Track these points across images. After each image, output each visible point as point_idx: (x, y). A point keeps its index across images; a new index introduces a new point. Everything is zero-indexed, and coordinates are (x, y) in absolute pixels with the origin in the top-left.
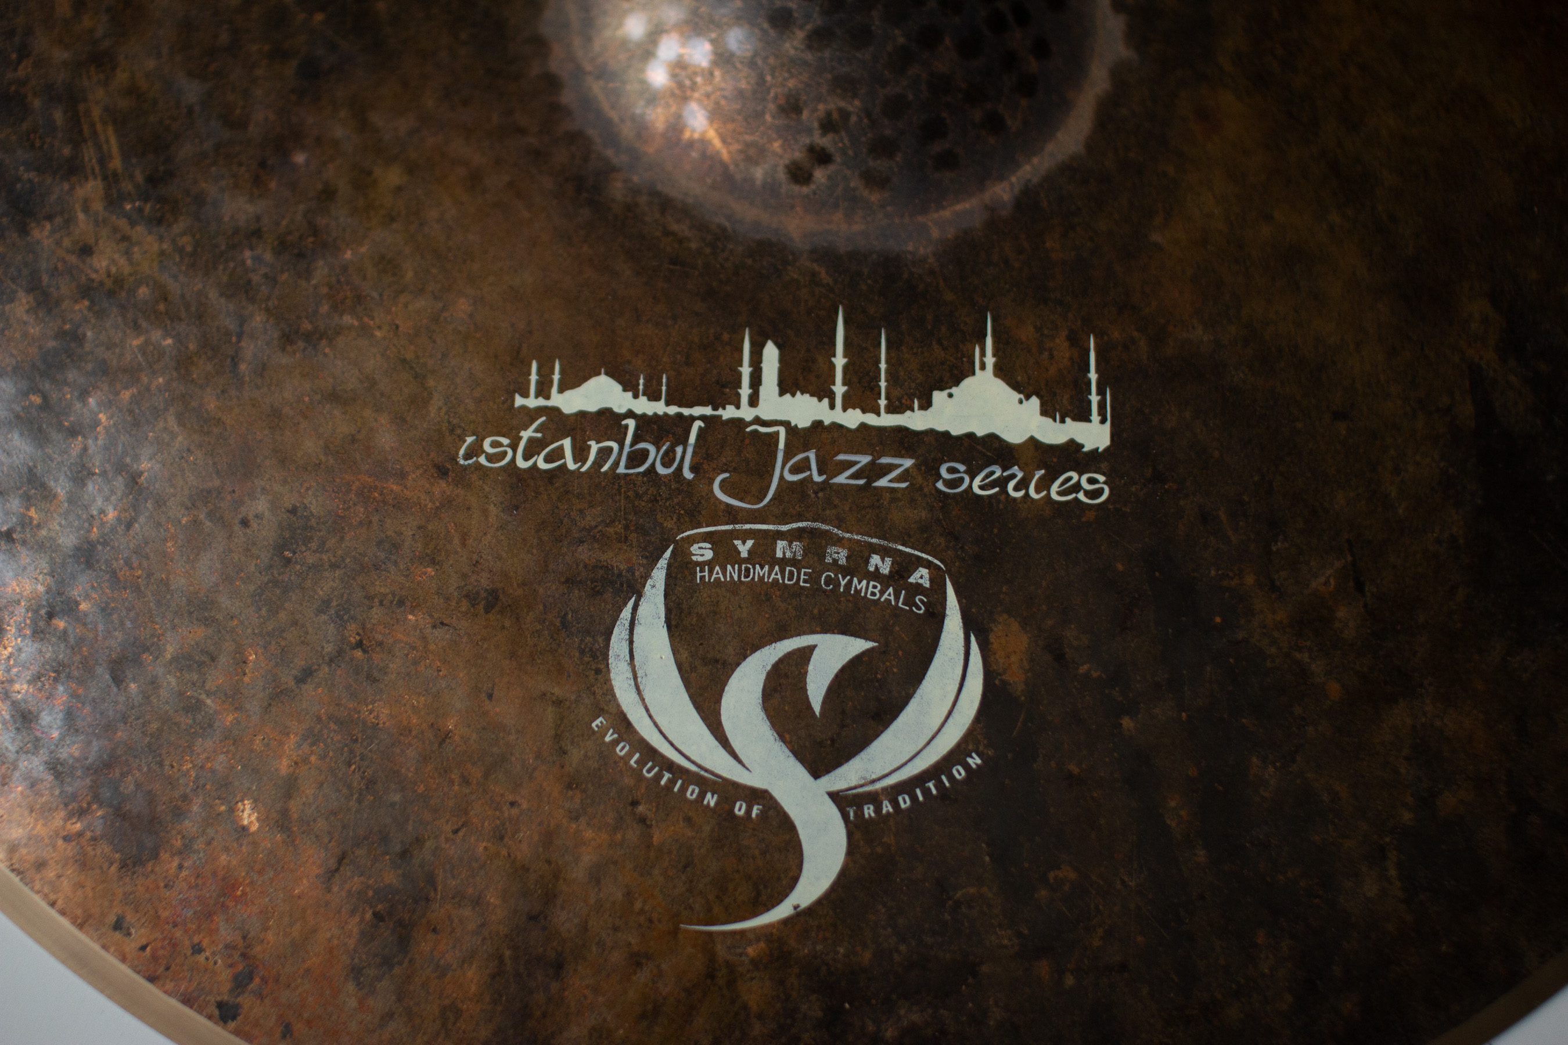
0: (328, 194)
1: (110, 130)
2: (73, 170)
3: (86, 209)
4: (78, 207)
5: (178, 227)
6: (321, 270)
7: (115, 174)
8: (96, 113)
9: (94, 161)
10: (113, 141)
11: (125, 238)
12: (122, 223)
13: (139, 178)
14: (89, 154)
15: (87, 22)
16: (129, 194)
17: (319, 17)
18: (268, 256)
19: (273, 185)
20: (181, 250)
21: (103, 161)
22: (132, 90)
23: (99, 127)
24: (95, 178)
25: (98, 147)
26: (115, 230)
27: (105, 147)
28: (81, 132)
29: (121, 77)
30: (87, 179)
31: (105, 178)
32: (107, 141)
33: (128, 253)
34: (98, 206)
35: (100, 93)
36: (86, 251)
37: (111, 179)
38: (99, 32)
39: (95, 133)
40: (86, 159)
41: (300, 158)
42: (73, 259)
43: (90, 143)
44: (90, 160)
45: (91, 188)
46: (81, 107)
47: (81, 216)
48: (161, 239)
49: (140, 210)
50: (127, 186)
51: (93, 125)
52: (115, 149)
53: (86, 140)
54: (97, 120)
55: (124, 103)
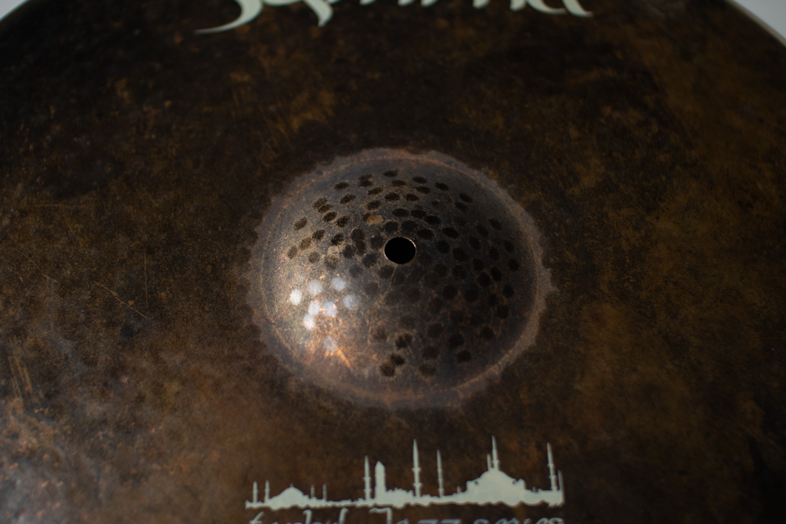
0: (141, 399)
1: (25, 370)
2: (7, 393)
3: (14, 414)
4: (10, 413)
5: (62, 421)
6: (139, 440)
7: (29, 394)
8: (17, 360)
9: (18, 387)
10: (27, 376)
11: (36, 428)
12: (34, 420)
13: (42, 395)
14: (15, 383)
15: (11, 312)
16: (37, 404)
17: (131, 303)
18: (111, 434)
19: (112, 395)
20: (65, 433)
21: (22, 387)
22: (36, 348)
23: (19, 368)
24: (19, 396)
25: (19, 379)
26: (30, 424)
27: (23, 379)
28: (10, 372)
29: (30, 341)
30: (14, 397)
31: (23, 396)
32: (24, 376)
33: (37, 436)
34: (20, 412)
35: (19, 351)
36: (15, 436)
37: (26, 396)
38: (18, 316)
39: (17, 372)
40: (13, 386)
41: (125, 380)
42: (8, 441)
43: (15, 377)
44: (16, 386)
45: (17, 402)
46: (10, 358)
47: (12, 418)
48: (54, 428)
49: (43, 412)
50: (35, 400)
51: (16, 368)
52: (28, 380)
53: (13, 376)
54: (18, 365)
55: (32, 355)
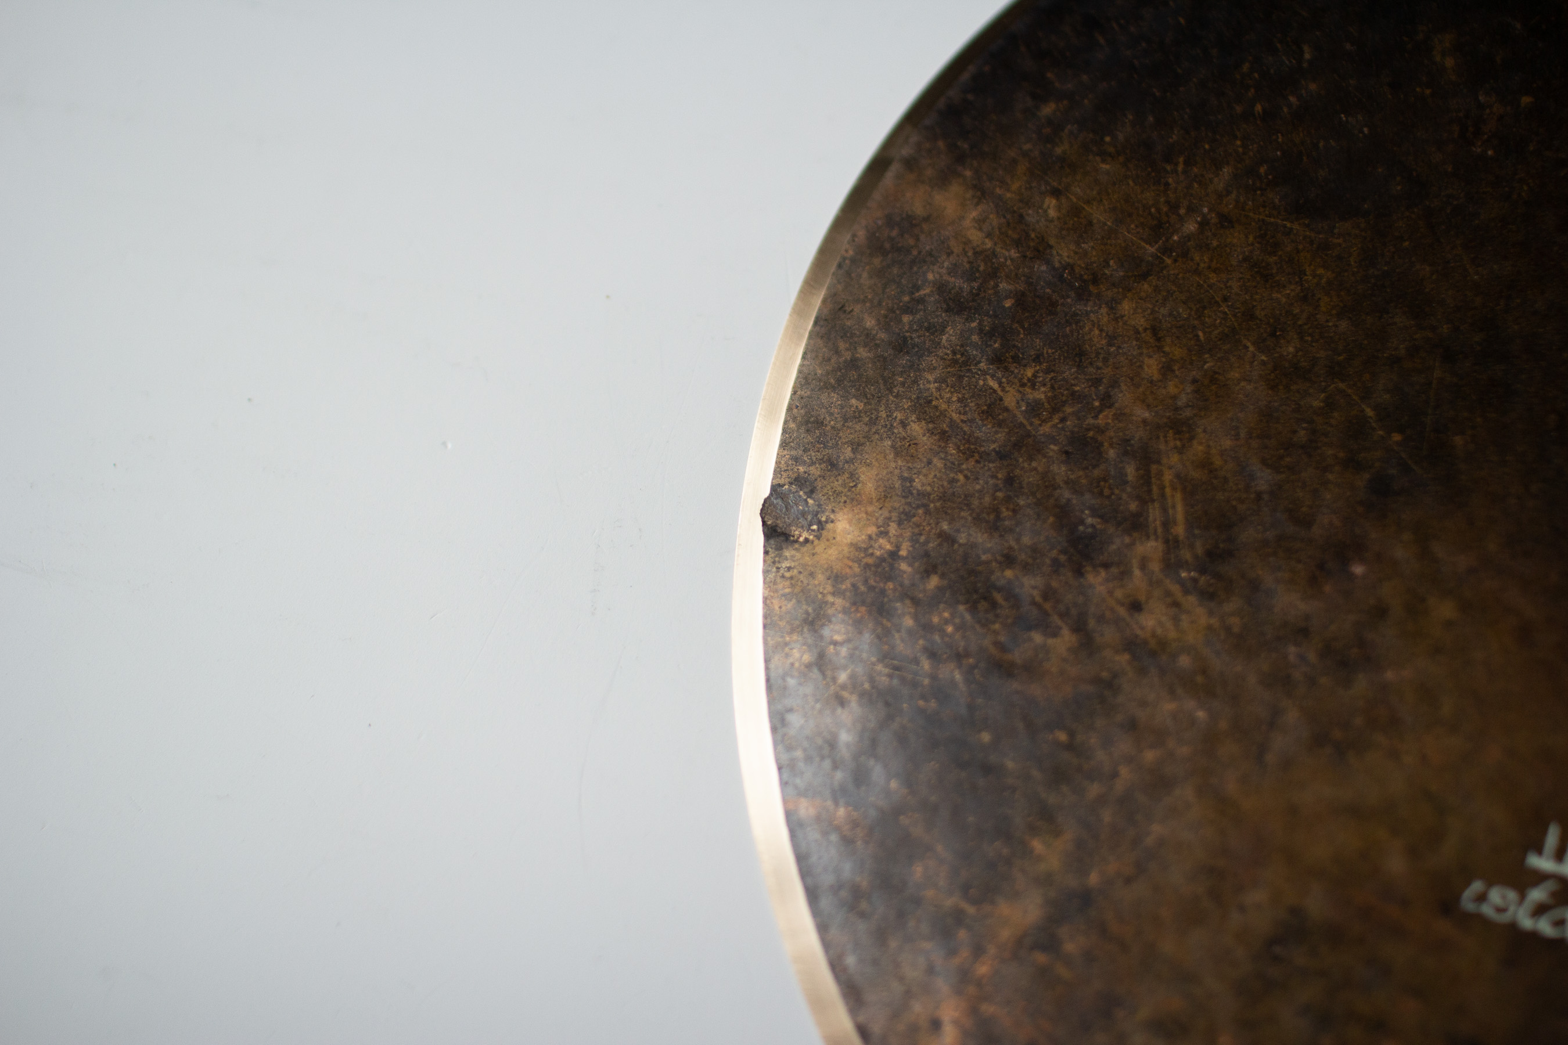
0: (1381, 612)
1: (1178, 496)
2: (1136, 525)
3: (1143, 567)
4: (1135, 563)
5: (1230, 607)
6: (1362, 684)
7: (1176, 541)
8: (1168, 477)
9: (1158, 523)
10: (1180, 508)
11: (1176, 604)
12: (1175, 588)
13: (1200, 550)
14: (1154, 514)
15: (1172, 388)
16: (1187, 562)
17: (1397, 437)
18: (1312, 657)
19: (1328, 588)
20: (1228, 629)
21: (1167, 524)
22: (1205, 464)
23: (1168, 491)
24: (1156, 539)
25: (1164, 510)
26: (1168, 593)
27: (1171, 511)
28: (1150, 491)
29: (1198, 448)
30: (1148, 537)
31: (1166, 541)
32: (1174, 507)
33: (1176, 620)
34: (1155, 567)
35: (1174, 459)
36: (1136, 607)
37: (1171, 544)
38: (1182, 401)
39: (1163, 496)
40: (1151, 519)
41: (1358, 570)
42: (1122, 611)
43: (1157, 505)
44: (1155, 520)
45: (1151, 547)
46: (1154, 467)
47: (1137, 572)
48: (1211, 613)
49: (1195, 581)
50: (1186, 555)
51: (1162, 488)
52: (1180, 517)
53: (1153, 501)
54: (1167, 484)
55: (1196, 474)
